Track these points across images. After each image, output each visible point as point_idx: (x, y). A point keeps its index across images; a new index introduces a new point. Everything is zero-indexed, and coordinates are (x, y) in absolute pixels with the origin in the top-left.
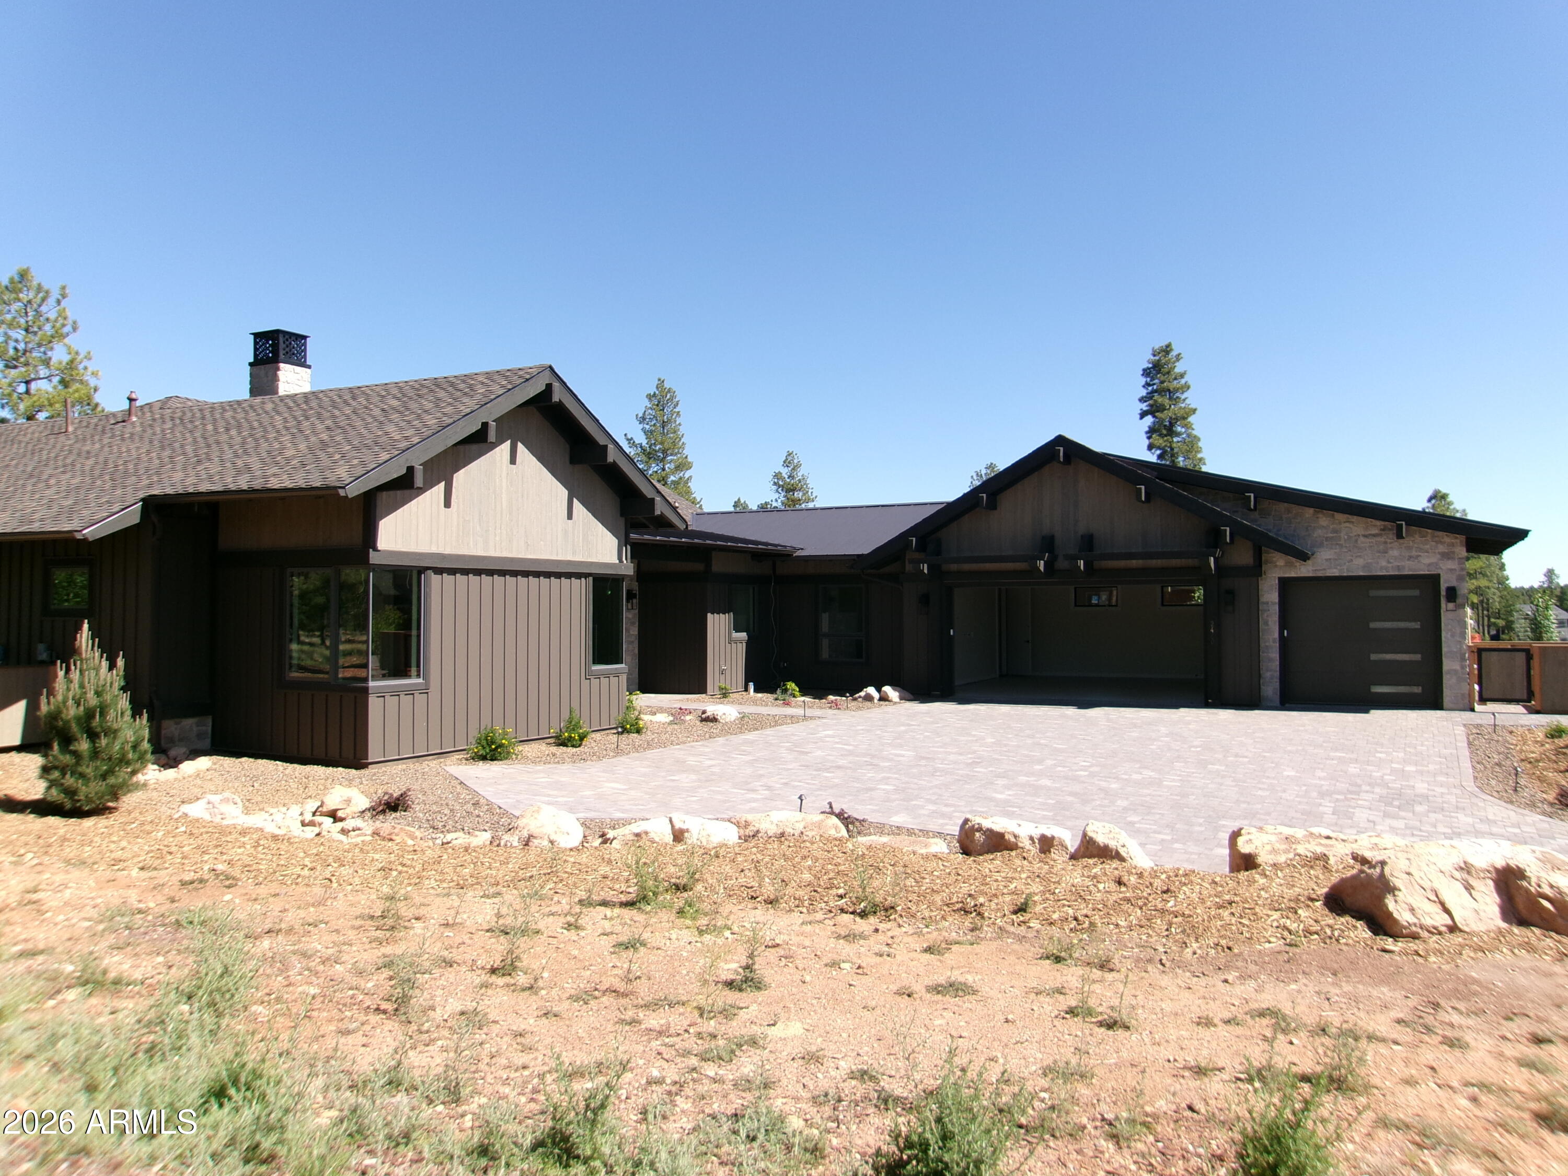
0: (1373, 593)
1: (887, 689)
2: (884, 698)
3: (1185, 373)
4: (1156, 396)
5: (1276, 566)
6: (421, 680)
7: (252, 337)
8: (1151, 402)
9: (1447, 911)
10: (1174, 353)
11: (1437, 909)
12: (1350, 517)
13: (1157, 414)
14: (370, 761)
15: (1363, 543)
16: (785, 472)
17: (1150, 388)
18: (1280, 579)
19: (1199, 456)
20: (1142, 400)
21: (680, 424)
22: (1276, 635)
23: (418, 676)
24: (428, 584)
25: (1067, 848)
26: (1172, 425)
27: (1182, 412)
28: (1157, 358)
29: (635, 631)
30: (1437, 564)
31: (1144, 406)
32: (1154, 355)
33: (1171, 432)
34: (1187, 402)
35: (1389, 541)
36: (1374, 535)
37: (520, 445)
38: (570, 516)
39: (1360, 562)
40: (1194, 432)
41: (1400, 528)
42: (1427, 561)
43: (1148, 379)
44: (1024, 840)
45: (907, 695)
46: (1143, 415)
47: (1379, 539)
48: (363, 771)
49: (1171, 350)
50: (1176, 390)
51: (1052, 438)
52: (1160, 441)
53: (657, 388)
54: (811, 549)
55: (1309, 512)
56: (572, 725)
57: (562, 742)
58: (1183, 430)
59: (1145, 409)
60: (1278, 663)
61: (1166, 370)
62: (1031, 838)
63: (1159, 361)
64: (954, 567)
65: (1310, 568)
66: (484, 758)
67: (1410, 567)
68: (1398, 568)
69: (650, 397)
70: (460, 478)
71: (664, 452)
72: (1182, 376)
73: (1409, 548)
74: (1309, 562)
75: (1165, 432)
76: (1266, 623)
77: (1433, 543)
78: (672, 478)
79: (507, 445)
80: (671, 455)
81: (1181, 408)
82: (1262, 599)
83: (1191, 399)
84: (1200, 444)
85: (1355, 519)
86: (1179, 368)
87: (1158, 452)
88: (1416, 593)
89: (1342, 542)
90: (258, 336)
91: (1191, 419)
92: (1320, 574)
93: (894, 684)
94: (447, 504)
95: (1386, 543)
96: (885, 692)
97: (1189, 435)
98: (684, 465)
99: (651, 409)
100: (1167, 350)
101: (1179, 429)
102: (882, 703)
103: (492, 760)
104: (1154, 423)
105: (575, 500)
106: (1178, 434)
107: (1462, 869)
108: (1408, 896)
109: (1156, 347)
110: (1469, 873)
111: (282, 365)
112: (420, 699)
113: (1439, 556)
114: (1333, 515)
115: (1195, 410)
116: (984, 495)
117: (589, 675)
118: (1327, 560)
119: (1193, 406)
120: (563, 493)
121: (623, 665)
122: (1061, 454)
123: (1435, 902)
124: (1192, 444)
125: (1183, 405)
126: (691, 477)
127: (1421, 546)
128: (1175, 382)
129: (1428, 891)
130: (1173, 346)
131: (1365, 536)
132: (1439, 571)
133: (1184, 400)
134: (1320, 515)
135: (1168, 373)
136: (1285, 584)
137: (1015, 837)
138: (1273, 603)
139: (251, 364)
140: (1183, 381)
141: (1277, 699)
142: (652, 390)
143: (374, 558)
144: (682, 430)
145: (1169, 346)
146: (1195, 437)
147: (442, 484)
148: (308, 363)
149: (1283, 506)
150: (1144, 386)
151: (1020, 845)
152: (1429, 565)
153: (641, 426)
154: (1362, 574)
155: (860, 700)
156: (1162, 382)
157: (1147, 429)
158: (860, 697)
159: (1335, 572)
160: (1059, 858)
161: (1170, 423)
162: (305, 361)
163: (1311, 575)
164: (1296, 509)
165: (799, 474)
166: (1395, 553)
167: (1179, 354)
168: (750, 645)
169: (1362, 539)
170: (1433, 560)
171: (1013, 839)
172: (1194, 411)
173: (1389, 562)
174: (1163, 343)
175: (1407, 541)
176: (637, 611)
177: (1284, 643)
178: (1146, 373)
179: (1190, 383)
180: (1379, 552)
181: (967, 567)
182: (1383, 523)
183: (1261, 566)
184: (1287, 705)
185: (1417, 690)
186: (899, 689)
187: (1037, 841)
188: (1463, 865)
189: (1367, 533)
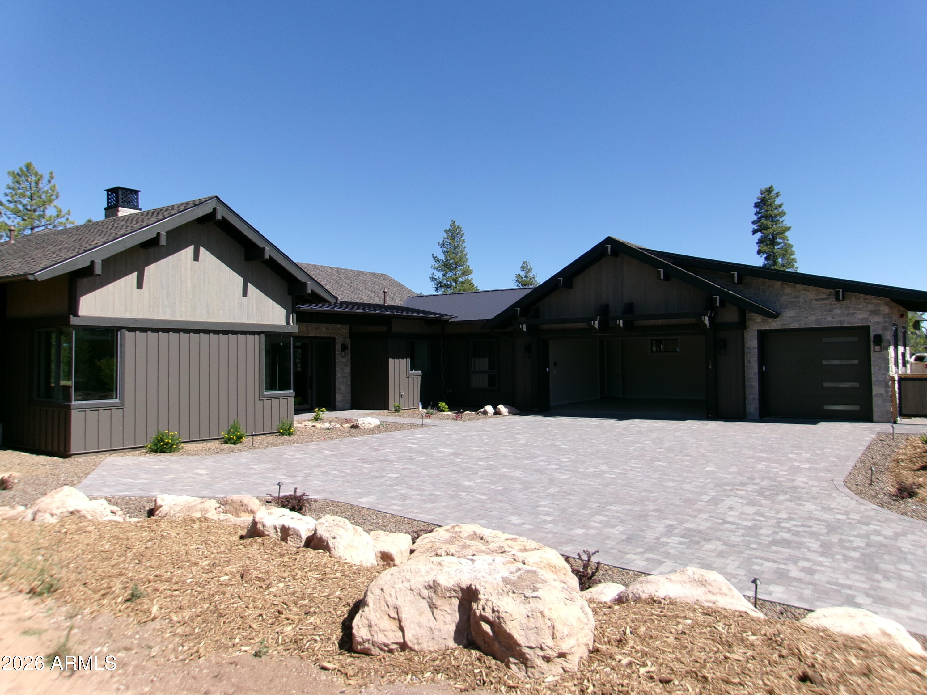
0: (825, 340)
1: (501, 407)
2: (497, 413)
3: (782, 205)
4: (763, 220)
5: (756, 322)
6: (117, 400)
7: (106, 192)
8: (759, 224)
9: (402, 629)
10: (774, 192)
11: (394, 625)
12: (805, 286)
13: (763, 231)
14: (72, 453)
15: (815, 305)
16: (522, 274)
17: (760, 215)
18: (758, 331)
19: (792, 257)
20: (754, 223)
21: (465, 248)
22: (756, 370)
23: (116, 398)
24: (123, 339)
25: (301, 537)
26: (774, 238)
27: (780, 229)
28: (763, 196)
29: (348, 370)
30: (867, 318)
31: (755, 227)
32: (762, 194)
33: (773, 242)
34: (784, 223)
35: (833, 303)
36: (823, 299)
37: (202, 249)
38: (245, 294)
39: (813, 318)
40: (789, 242)
41: (837, 293)
42: (860, 317)
43: (758, 209)
44: (270, 529)
45: (514, 410)
46: (754, 232)
47: (826, 302)
48: (66, 460)
49: (772, 190)
50: (776, 216)
51: (604, 238)
52: (765, 248)
53: (451, 226)
54: (462, 317)
55: (778, 284)
56: (234, 428)
57: (227, 441)
58: (781, 241)
59: (756, 228)
60: (757, 389)
61: (769, 203)
62: (275, 528)
63: (764, 197)
64: (547, 327)
65: (779, 323)
66: (156, 451)
67: (848, 321)
68: (841, 322)
69: (446, 231)
70: (151, 270)
71: (456, 264)
72: (780, 206)
73: (848, 308)
74: (779, 319)
75: (768, 242)
76: (749, 362)
77: (865, 304)
78: (461, 280)
79: (191, 249)
80: (460, 266)
81: (779, 227)
82: (747, 345)
83: (786, 221)
84: (793, 249)
85: (809, 288)
86: (778, 202)
87: (765, 255)
88: (855, 339)
89: (801, 305)
90: (108, 191)
91: (787, 234)
92: (785, 327)
93: (505, 404)
94: (140, 285)
95: (831, 304)
96: (499, 409)
97: (785, 244)
98: (467, 272)
99: (447, 238)
100: (770, 190)
101: (779, 240)
102: (495, 416)
103: (161, 452)
104: (762, 237)
105: (249, 284)
106: (779, 244)
107: (430, 587)
108: (372, 612)
109: (763, 189)
110: (435, 592)
111: (120, 209)
112: (117, 413)
113: (869, 313)
114: (795, 287)
115: (790, 227)
116: (561, 279)
117: (262, 398)
118: (790, 317)
119: (788, 225)
120: (240, 280)
121: (292, 391)
122: (609, 250)
123: (394, 619)
124: (787, 251)
125: (781, 225)
126: (472, 279)
127: (857, 306)
128: (776, 211)
129: (391, 608)
130: (774, 188)
131: (816, 300)
132: (869, 324)
133: (782, 222)
134: (786, 286)
135: (771, 205)
136: (763, 335)
137: (264, 526)
138: (754, 348)
139: (105, 209)
140: (780, 210)
141: (757, 415)
142: (448, 227)
143: (74, 321)
144: (466, 251)
145: (771, 187)
146: (789, 245)
147: (135, 274)
148: (140, 207)
149: (760, 281)
150: (755, 214)
151: (266, 532)
152: (862, 319)
153: (442, 249)
154: (814, 326)
155: (480, 414)
156: (767, 211)
157: (757, 241)
158: (480, 412)
159: (796, 326)
160: (292, 544)
161: (773, 237)
162: (138, 205)
163: (779, 328)
164: (769, 282)
165: (531, 275)
166: (838, 311)
167: (778, 193)
168: (423, 378)
169: (815, 302)
170: (865, 315)
171: (262, 528)
172: (789, 229)
173: (833, 318)
174: (768, 186)
175: (847, 303)
176: (349, 357)
177: (762, 376)
178: (756, 205)
179: (785, 210)
180: (826, 311)
181: (554, 326)
182: (829, 290)
183: (745, 323)
184: (765, 418)
185: (856, 408)
186: (509, 406)
187: (279, 530)
188: (431, 584)
189: (817, 298)
